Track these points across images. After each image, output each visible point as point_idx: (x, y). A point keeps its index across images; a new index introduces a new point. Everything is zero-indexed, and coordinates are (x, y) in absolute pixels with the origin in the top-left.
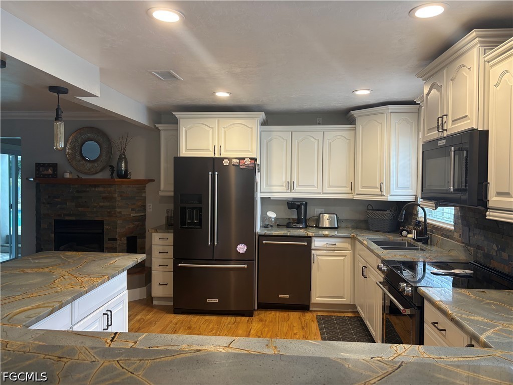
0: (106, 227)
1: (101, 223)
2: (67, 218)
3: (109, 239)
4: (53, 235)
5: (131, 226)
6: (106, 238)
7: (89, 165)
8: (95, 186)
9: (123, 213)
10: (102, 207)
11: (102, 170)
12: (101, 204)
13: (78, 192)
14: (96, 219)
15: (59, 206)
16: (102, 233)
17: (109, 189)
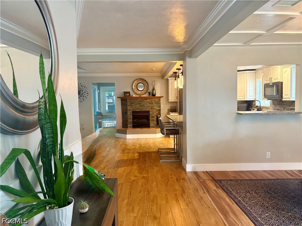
0: (150, 113)
1: (149, 112)
2: (137, 110)
3: (152, 117)
4: (132, 116)
5: (157, 113)
6: (150, 116)
7: (140, 92)
8: (146, 99)
9: (156, 108)
10: (149, 106)
11: (145, 93)
12: (149, 105)
13: (140, 101)
14: (147, 110)
15: (134, 106)
16: (149, 115)
17: (151, 100)
